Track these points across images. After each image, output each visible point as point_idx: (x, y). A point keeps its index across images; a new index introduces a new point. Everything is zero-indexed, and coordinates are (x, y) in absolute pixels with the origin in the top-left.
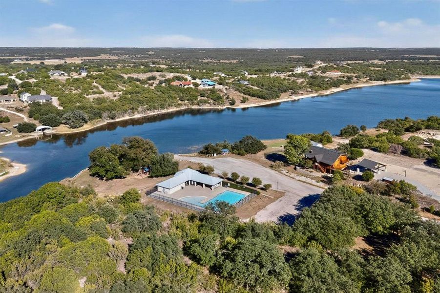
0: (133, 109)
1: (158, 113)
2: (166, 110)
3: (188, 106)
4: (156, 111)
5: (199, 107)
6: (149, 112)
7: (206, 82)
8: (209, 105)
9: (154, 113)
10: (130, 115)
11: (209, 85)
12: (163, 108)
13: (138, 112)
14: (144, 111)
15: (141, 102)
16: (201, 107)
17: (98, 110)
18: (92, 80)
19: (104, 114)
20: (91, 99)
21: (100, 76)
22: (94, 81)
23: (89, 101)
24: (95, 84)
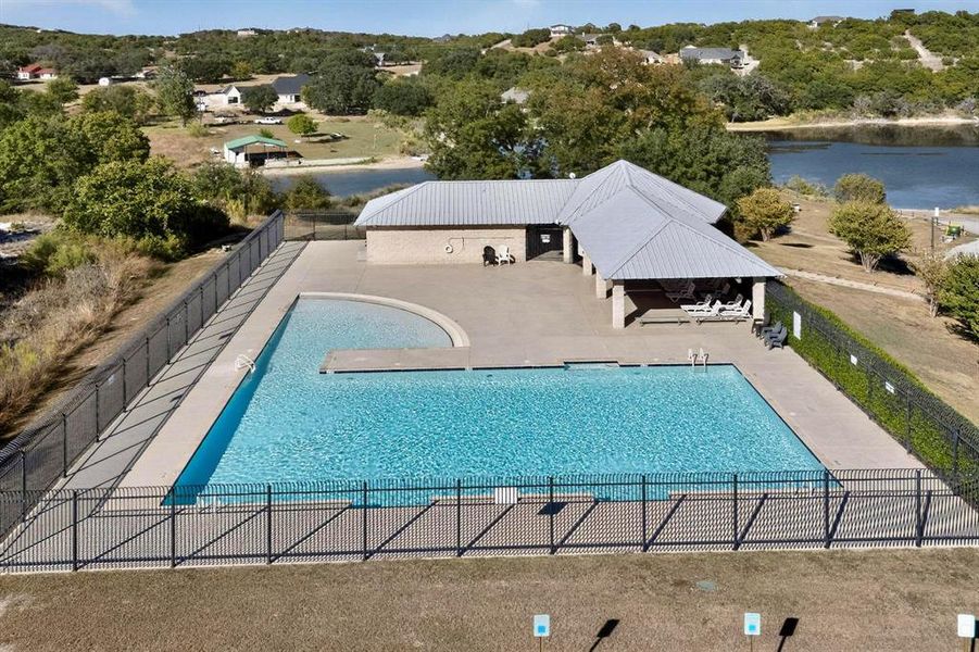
10: (966, 114)
17: (843, 87)
18: (898, 27)
19: (862, 100)
20: (858, 65)
21: (933, 18)
22: (907, 32)
23: (849, 69)
24: (907, 36)
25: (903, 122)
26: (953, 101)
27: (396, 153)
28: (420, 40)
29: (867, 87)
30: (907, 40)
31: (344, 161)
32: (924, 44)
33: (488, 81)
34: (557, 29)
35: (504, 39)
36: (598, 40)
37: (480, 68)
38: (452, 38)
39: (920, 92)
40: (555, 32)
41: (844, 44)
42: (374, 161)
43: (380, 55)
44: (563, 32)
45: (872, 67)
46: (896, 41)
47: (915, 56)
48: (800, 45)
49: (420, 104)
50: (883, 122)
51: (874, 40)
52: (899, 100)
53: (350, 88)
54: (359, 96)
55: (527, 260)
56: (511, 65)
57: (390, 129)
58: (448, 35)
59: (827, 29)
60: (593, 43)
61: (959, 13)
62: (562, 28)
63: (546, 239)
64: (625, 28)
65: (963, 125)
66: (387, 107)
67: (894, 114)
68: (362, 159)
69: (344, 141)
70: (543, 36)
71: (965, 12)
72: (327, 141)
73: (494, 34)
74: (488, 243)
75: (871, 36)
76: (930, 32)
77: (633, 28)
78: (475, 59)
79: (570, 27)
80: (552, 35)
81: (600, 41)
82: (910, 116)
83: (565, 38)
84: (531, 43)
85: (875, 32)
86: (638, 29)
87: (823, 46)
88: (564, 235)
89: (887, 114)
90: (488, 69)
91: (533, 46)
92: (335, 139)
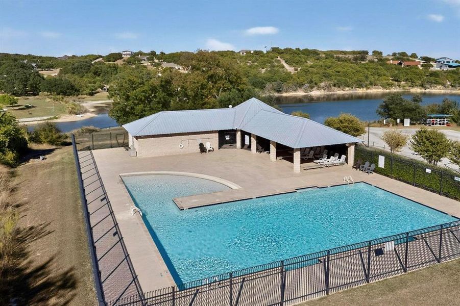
0: (311, 82)
1: (351, 92)
2: (365, 89)
3: (404, 89)
4: (347, 89)
5: (423, 90)
6: (336, 89)
7: (445, 63)
8: (442, 87)
9: (344, 92)
10: (306, 90)
11: (450, 66)
12: (360, 86)
13: (319, 88)
14: (328, 88)
15: (327, 76)
16: (427, 91)
17: (261, 79)
18: (276, 55)
19: (269, 85)
20: (263, 71)
21: (288, 51)
22: (279, 57)
23: (259, 72)
24: (279, 58)
25: (285, 95)
26: (301, 85)
27: (66, 114)
28: (51, 58)
29: (269, 80)
30: (279, 60)
31: (39, 119)
32: (286, 62)
33: (98, 78)
34: (125, 53)
35: (98, 58)
36: (147, 58)
37: (93, 71)
38: (69, 58)
39: (289, 82)
40: (124, 55)
41: (256, 62)
42: (57, 118)
43: (34, 65)
44: (129, 55)
45: (270, 71)
46: (275, 61)
47: (283, 67)
48: (239, 62)
49: (68, 89)
50: (276, 95)
51: (267, 60)
52: (283, 85)
53: (27, 81)
54: (31, 86)
55: (219, 149)
56: (109, 70)
57: (56, 102)
58: (66, 56)
59: (249, 54)
60: (144, 60)
61: (296, 49)
62: (128, 52)
63: (227, 138)
64: (158, 53)
65: (305, 95)
66: (49, 90)
67: (280, 91)
68: (49, 117)
69: (33, 109)
70: (118, 56)
71: (299, 49)
72: (24, 109)
73: (93, 55)
74: (201, 141)
75: (266, 58)
76: (288, 57)
77: (162, 53)
78: (89, 66)
79: (131, 52)
80: (123, 56)
81: (149, 59)
82: (286, 92)
83: (130, 57)
84: (113, 60)
85: (268, 57)
86: (165, 54)
87: (248, 63)
88: (237, 135)
89: (278, 91)
90: (97, 72)
91: (114, 61)
92: (28, 107)
